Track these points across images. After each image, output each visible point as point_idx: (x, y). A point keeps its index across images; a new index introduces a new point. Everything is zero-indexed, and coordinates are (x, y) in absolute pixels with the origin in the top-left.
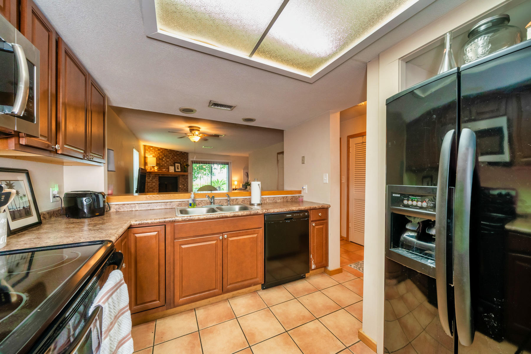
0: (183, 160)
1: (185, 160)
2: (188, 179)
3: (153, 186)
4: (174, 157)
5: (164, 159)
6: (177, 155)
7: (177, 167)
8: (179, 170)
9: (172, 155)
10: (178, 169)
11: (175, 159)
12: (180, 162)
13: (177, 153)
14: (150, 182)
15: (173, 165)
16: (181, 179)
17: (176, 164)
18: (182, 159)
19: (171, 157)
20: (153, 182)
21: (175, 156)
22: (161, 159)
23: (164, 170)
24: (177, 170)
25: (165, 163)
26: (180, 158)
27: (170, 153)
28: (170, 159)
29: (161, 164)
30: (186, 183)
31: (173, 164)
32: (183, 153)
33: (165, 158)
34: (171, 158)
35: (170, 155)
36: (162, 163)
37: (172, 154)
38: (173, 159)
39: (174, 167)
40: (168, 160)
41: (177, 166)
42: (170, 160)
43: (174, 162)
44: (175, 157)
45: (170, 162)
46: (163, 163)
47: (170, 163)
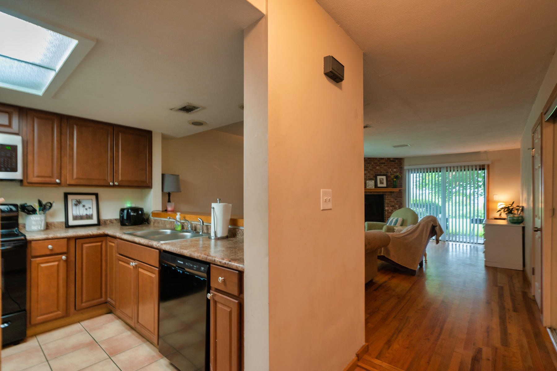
0: (392, 170)
1: (395, 170)
2: (401, 197)
4: (375, 168)
6: (380, 163)
7: (380, 181)
8: (385, 185)
9: (372, 165)
10: (381, 183)
11: (378, 170)
12: (386, 173)
13: (381, 162)
15: (374, 178)
16: (388, 197)
17: (379, 177)
18: (389, 168)
21: (378, 166)
24: (379, 185)
26: (386, 167)
27: (369, 163)
28: (369, 170)
30: (397, 204)
31: (373, 177)
32: (392, 159)
34: (370, 169)
35: (369, 165)
37: (373, 164)
38: (374, 170)
39: (373, 181)
41: (380, 179)
42: (369, 172)
43: (375, 175)
44: (378, 168)
47: (369, 177)
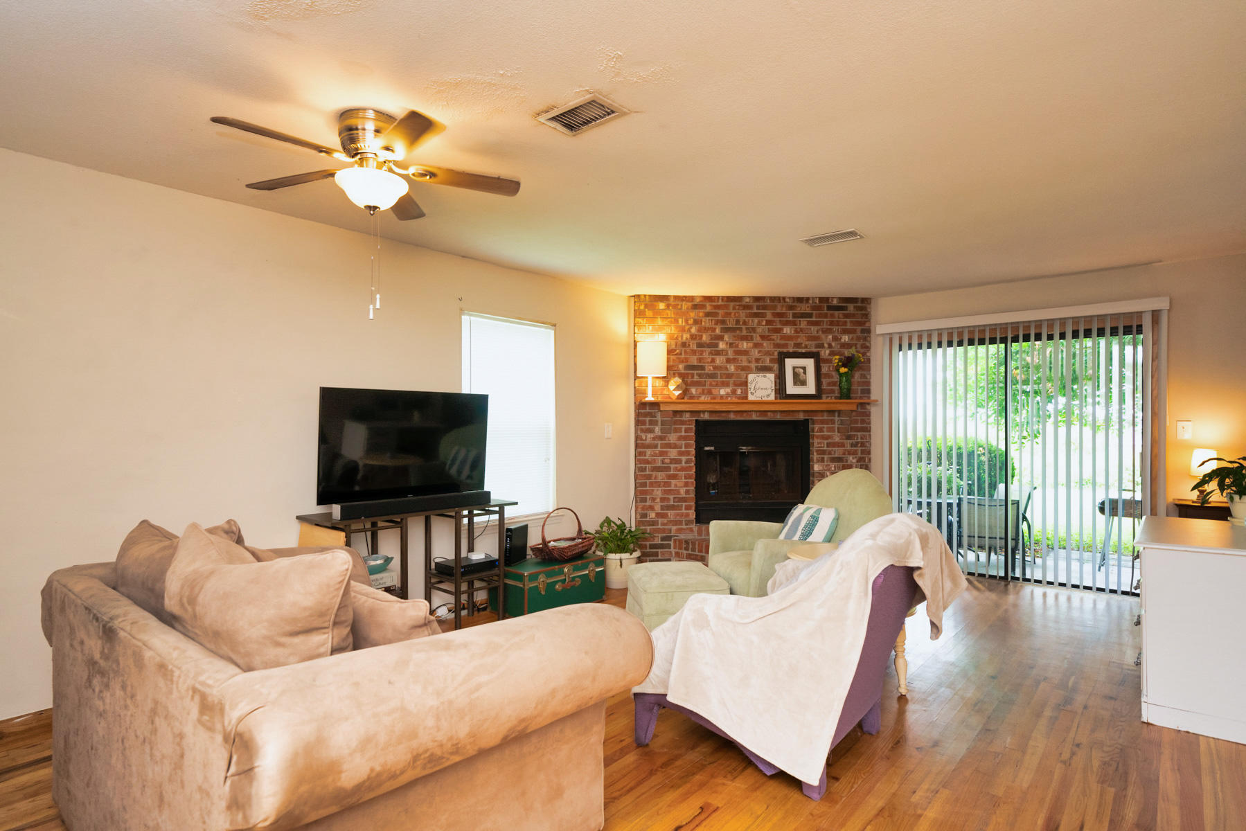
0: (835, 339)
1: (845, 338)
2: (868, 430)
3: (666, 461)
4: (778, 331)
5: (722, 345)
6: (795, 316)
7: (796, 375)
8: (810, 389)
9: (768, 323)
10: (799, 381)
11: (789, 338)
12: (814, 350)
13: (798, 311)
14: (656, 447)
15: (776, 366)
16: (821, 430)
17: (790, 363)
18: (826, 331)
19: (759, 330)
20: (669, 446)
21: (787, 323)
22: (709, 346)
23: (722, 392)
24: (791, 389)
25: (728, 361)
26: (814, 329)
27: (756, 315)
28: (758, 339)
29: (709, 369)
30: (855, 453)
31: (772, 361)
32: (835, 302)
33: (726, 337)
34: (763, 337)
35: (756, 320)
36: (713, 361)
37: (769, 317)
38: (775, 336)
39: (772, 376)
40: (745, 345)
41: (794, 368)
42: (756, 345)
43: (780, 354)
44: (787, 330)
45: (755, 353)
46: (719, 360)
47: (757, 360)
